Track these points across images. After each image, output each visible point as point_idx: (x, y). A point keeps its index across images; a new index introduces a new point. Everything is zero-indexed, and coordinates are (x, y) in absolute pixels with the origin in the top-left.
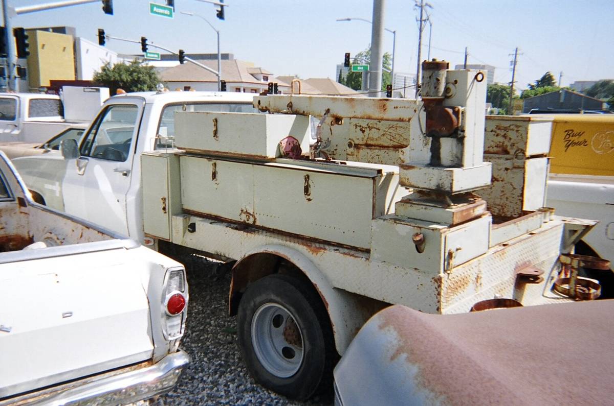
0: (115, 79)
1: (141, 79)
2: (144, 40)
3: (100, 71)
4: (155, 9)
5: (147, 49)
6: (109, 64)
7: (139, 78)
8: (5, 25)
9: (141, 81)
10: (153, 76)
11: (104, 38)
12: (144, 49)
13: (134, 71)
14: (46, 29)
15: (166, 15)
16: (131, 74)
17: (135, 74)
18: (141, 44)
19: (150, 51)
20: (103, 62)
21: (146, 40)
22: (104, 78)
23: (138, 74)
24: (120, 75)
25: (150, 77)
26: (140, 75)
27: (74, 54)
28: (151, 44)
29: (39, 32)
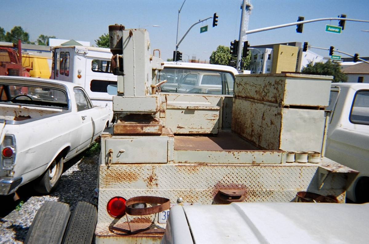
0: (313, 71)
1: (329, 72)
2: (332, 48)
3: (306, 67)
4: (329, 29)
5: (333, 53)
6: (312, 62)
7: (328, 71)
8: (239, 40)
9: (329, 73)
10: (337, 70)
11: (307, 47)
12: (331, 54)
13: (326, 67)
14: (285, 44)
15: (336, 32)
16: (323, 69)
17: (326, 69)
18: (329, 51)
19: (335, 55)
20: (309, 62)
21: (333, 48)
22: (307, 71)
23: (328, 69)
24: (316, 69)
25: (335, 71)
26: (329, 70)
27: (298, 57)
28: (336, 50)
29: (281, 45)
